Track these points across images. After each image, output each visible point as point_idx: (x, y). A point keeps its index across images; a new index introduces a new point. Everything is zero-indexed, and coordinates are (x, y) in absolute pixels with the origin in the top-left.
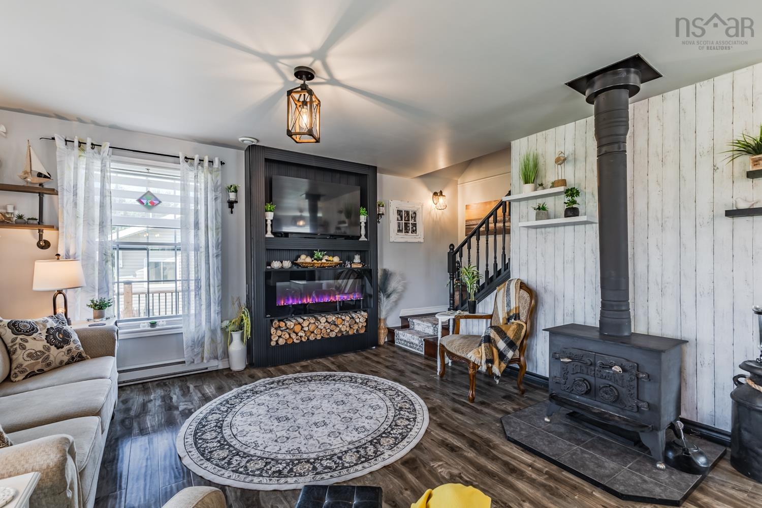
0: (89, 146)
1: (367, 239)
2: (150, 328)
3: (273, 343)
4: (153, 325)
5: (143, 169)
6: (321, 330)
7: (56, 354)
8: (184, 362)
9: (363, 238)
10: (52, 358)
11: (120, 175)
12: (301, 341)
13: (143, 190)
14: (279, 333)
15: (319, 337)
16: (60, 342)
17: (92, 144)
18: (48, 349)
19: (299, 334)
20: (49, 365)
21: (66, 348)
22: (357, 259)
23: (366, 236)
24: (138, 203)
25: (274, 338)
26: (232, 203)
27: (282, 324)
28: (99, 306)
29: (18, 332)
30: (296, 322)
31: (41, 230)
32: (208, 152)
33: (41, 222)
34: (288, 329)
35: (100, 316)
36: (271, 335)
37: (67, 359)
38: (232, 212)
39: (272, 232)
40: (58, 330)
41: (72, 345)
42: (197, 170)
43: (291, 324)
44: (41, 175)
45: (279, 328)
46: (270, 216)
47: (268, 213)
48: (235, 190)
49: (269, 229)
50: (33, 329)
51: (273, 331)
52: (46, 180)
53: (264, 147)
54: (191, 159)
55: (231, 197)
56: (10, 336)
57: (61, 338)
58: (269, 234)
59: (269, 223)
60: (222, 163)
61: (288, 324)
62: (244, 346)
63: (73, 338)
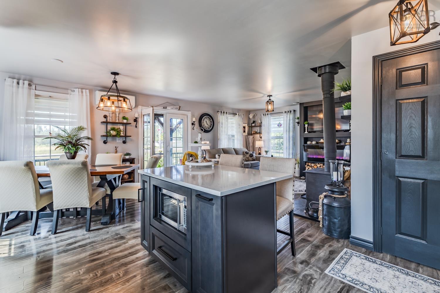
0: (269, 114)
3: (306, 170)
11: (275, 120)
13: (278, 122)
14: (308, 167)
17: (267, 114)
18: (249, 157)
24: (278, 126)
26: (298, 123)
27: (310, 164)
28: (266, 152)
29: (246, 153)
30: (315, 164)
31: (260, 135)
32: (292, 108)
33: (260, 133)
34: (312, 166)
35: (267, 154)
36: (306, 167)
37: (252, 160)
38: (298, 125)
39: (307, 131)
40: (252, 154)
41: (253, 157)
42: (287, 114)
43: (313, 165)
44: (260, 123)
45: (309, 165)
46: (306, 126)
47: (306, 125)
48: (298, 118)
49: (306, 130)
50: (248, 153)
51: (306, 166)
52: (261, 124)
53: (303, 103)
54: (286, 112)
55: (297, 121)
56: (245, 154)
57: (251, 156)
58: (306, 132)
59: (306, 128)
60: (294, 111)
61: (312, 164)
62: (299, 169)
63: (254, 156)
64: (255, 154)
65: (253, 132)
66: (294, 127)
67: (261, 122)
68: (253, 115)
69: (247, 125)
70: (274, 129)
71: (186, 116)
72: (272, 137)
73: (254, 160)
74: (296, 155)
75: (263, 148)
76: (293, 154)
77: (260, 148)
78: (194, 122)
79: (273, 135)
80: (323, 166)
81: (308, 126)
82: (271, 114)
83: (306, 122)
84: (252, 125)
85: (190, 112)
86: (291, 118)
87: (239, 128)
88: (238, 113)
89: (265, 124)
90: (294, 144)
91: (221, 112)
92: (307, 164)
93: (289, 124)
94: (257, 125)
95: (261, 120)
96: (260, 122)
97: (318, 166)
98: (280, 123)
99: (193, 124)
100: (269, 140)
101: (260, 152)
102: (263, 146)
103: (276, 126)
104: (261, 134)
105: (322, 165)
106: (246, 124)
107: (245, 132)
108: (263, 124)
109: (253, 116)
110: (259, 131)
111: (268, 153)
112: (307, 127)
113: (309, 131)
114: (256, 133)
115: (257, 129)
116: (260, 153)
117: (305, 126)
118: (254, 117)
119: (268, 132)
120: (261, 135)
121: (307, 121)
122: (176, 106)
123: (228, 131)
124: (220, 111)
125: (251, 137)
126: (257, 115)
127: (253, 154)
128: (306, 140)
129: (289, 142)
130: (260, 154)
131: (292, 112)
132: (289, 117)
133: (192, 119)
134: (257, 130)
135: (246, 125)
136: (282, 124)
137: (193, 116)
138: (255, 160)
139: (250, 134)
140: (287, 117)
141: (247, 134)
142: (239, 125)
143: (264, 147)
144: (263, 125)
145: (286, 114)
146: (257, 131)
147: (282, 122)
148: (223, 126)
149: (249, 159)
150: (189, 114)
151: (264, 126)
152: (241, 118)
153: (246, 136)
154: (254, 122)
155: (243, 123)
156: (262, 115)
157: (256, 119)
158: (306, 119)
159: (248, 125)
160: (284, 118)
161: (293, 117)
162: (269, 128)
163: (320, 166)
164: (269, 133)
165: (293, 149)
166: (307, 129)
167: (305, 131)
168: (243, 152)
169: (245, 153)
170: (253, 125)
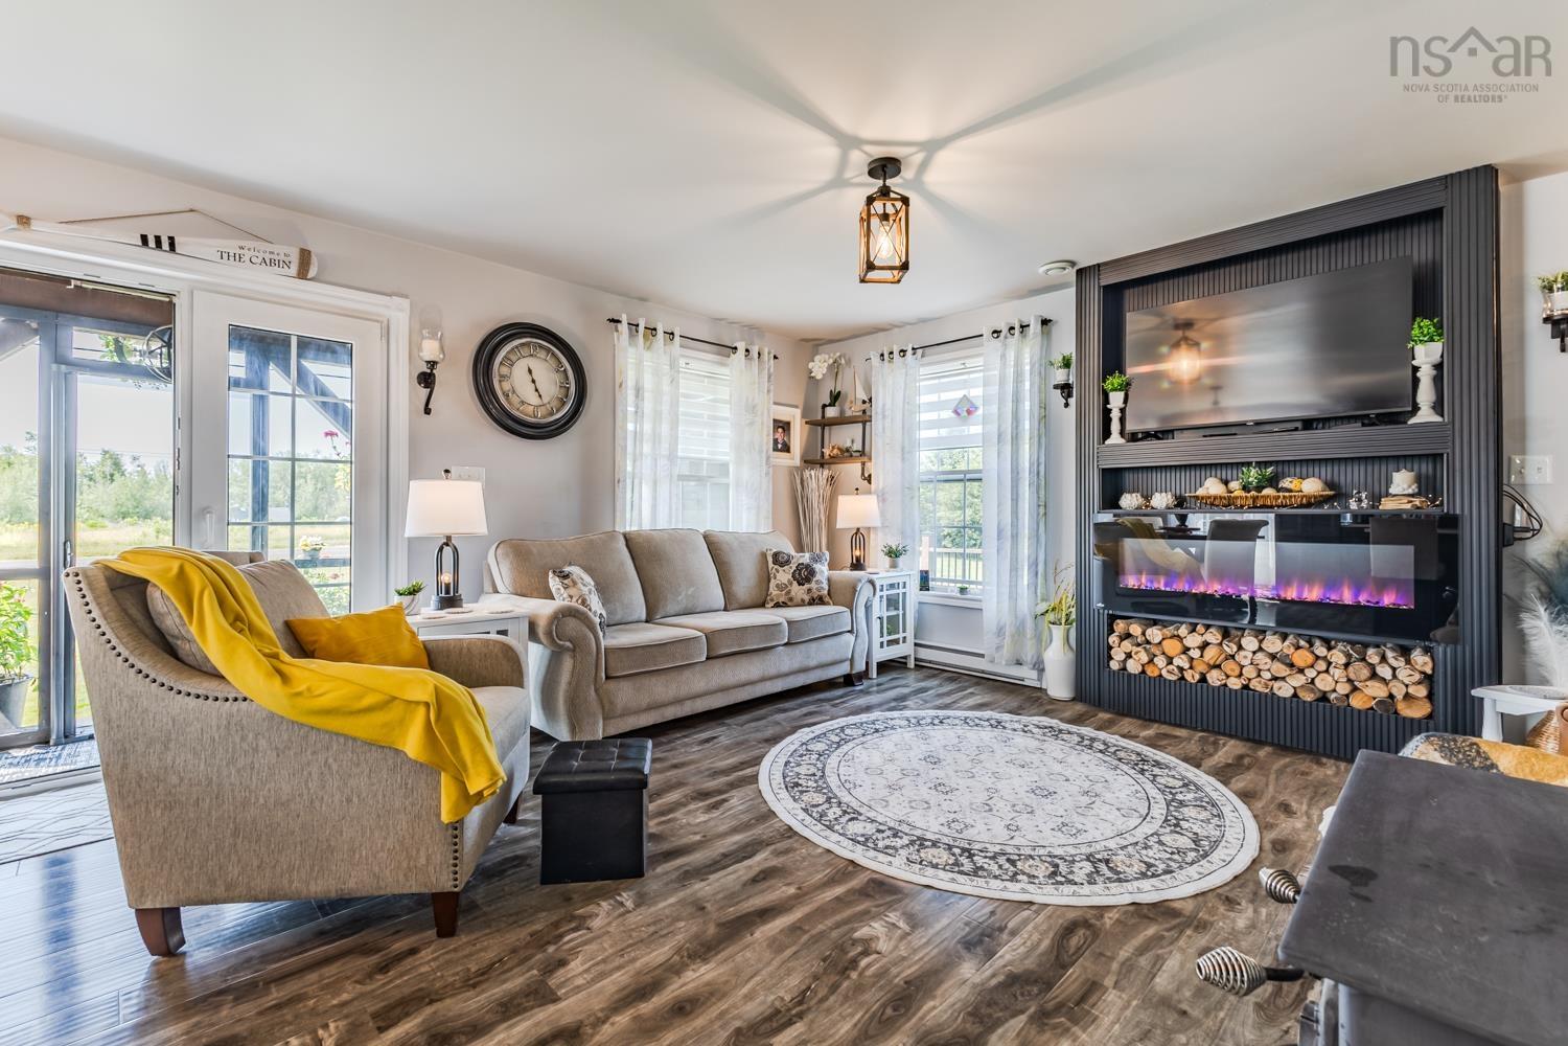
0: (910, 352)
1: (1442, 416)
2: (959, 595)
3: (1114, 665)
4: (963, 590)
5: (957, 365)
6: (1242, 667)
7: (798, 591)
8: (982, 656)
9: (1425, 415)
10: (793, 593)
11: (943, 380)
12: (1182, 678)
13: (959, 394)
14: (1127, 645)
15: (1235, 684)
16: (802, 579)
17: (913, 349)
18: (791, 584)
19: (1177, 661)
20: (791, 599)
21: (807, 586)
22: (1402, 481)
23: (1438, 407)
24: (953, 415)
25: (1118, 655)
26: (1066, 388)
27: (1136, 629)
28: (893, 554)
29: (775, 562)
30: (1169, 631)
31: (863, 464)
32: (1031, 311)
33: (863, 454)
34: (1148, 642)
35: (894, 566)
36: (1110, 648)
37: (807, 598)
38: (1067, 405)
39: (1122, 433)
40: (808, 567)
41: (813, 585)
42: (1005, 346)
43: (1155, 634)
44: (864, 402)
45: (1128, 636)
46: (1116, 399)
47: (1112, 395)
48: (1067, 364)
49: (1115, 426)
50: (788, 562)
51: (1112, 639)
52: (867, 405)
53: (1097, 268)
54: (997, 332)
55: (1060, 376)
56: (771, 565)
57: (805, 575)
58: (1115, 438)
59: (1115, 415)
60: (1045, 322)
61: (1149, 631)
62: (1071, 656)
63: (818, 577)
64: (825, 568)
65: (827, 452)
66: (1044, 418)
67: (870, 400)
68: (831, 361)
69: (798, 412)
70: (933, 433)
71: (376, 328)
72: (924, 478)
73: (818, 601)
74: (1051, 571)
75: (880, 534)
76: (1034, 564)
77: (859, 536)
78: (432, 364)
79: (926, 461)
80: (1220, 644)
81: (1126, 401)
82: (920, 352)
83: (1115, 380)
84: (823, 417)
85: (406, 303)
86: (1028, 368)
87: (751, 424)
88: (741, 346)
89: (888, 406)
90: (1042, 510)
91: (634, 326)
92: (1120, 626)
93: (1017, 400)
94: (848, 413)
95: (868, 388)
96: (861, 395)
97: (1193, 641)
98: (965, 396)
99: (427, 379)
100: (908, 490)
101: (857, 553)
102: (878, 523)
103: (948, 414)
104: (870, 459)
105: (1213, 636)
106: (796, 407)
107: (788, 451)
108: (876, 410)
109: (830, 367)
110: (857, 446)
111: (901, 560)
112: (1123, 411)
113: (1130, 427)
114: (846, 454)
115: (848, 436)
116: (858, 559)
117: (1106, 400)
118: (835, 369)
119: (903, 449)
120: (868, 465)
121: (1122, 372)
122: (270, 247)
123: (674, 439)
124: (624, 318)
125: (817, 478)
126: (849, 362)
127: (817, 567)
128: (1113, 484)
129: (1015, 499)
130: (857, 565)
131: (1035, 328)
132: (1018, 364)
133: (414, 348)
134: (853, 441)
135: (794, 416)
136: (979, 403)
137: (425, 325)
138: (827, 599)
139: (815, 460)
140: (1003, 356)
141: (797, 462)
142: (752, 409)
143: (884, 527)
144: (879, 411)
145: (997, 343)
146: (848, 444)
147: (976, 393)
148: (648, 406)
149: (789, 592)
150: (398, 313)
151: (884, 417)
152: (760, 371)
153: (792, 471)
154: (835, 398)
155: (775, 403)
156: (876, 360)
157: (843, 385)
158: (1113, 362)
159: (803, 416)
160: (986, 368)
161: (1036, 358)
162: (909, 428)
163: (1204, 646)
164: (907, 451)
165: (1035, 536)
166: (1122, 420)
167: (1106, 434)
168: (764, 555)
169: (770, 560)
170: (831, 412)
